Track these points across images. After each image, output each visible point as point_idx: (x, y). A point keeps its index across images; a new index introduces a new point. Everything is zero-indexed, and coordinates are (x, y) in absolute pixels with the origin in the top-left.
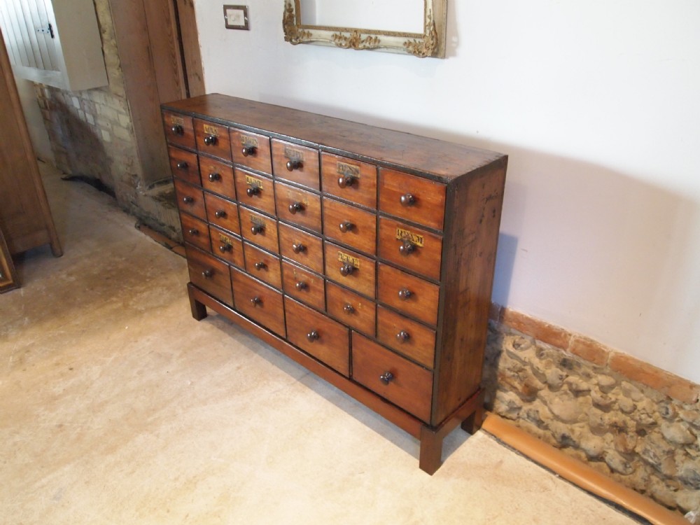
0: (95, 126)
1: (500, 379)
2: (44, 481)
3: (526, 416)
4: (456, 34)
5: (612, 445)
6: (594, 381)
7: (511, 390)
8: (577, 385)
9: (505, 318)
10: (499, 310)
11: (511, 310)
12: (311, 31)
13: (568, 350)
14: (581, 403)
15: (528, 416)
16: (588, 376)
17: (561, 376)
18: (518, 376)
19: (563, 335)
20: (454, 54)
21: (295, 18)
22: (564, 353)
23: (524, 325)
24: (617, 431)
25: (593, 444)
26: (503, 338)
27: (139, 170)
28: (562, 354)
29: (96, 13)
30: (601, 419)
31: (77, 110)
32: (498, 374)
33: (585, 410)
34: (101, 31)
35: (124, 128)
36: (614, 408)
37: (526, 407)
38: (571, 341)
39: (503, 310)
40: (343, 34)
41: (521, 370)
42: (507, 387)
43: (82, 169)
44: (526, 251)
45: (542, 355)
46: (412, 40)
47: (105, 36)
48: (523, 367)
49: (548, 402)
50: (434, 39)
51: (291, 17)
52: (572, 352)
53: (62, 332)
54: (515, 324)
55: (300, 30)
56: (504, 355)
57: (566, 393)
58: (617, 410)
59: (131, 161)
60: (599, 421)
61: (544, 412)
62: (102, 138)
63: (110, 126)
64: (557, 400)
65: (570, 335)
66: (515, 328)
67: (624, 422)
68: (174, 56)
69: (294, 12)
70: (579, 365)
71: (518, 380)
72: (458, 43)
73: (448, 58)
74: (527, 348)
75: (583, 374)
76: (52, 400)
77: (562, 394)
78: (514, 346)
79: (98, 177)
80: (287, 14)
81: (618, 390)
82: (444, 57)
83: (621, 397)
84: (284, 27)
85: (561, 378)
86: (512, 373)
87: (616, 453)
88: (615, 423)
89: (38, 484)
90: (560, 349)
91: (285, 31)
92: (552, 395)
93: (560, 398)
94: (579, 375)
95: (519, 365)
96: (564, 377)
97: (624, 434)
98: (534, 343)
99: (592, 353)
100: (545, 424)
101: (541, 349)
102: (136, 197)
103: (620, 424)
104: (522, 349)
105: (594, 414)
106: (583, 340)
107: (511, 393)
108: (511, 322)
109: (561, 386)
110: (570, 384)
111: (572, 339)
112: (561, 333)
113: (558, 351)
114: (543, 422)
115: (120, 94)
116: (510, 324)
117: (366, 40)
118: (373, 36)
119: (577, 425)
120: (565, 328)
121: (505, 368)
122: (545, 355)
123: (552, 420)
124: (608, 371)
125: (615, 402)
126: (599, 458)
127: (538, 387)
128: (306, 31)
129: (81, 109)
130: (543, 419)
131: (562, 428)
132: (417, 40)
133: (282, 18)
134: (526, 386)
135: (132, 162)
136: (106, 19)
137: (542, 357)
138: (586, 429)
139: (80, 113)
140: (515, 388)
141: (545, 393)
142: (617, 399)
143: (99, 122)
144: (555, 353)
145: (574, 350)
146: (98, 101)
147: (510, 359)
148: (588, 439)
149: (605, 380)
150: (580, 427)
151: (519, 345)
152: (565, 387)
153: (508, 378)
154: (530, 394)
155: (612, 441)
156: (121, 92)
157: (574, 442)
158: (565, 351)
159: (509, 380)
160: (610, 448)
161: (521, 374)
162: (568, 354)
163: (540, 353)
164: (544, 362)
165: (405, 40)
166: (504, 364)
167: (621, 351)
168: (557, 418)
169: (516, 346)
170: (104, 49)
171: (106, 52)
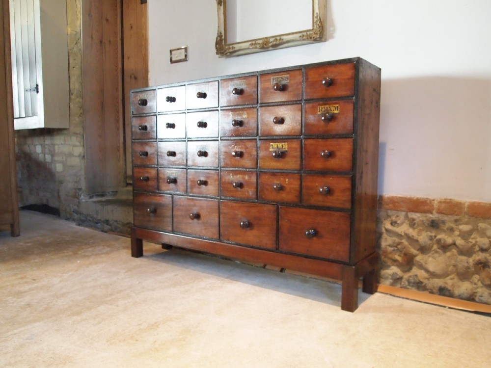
0: (52, 162)
1: (383, 257)
2: (15, 331)
3: (407, 283)
4: (333, 25)
5: (480, 284)
6: (457, 233)
7: (393, 265)
8: (444, 240)
9: (383, 203)
10: (378, 199)
11: (387, 196)
12: (234, 46)
13: (434, 212)
14: (449, 257)
15: (409, 282)
16: (452, 230)
17: (431, 236)
18: (398, 249)
19: (428, 202)
20: (332, 37)
21: (223, 41)
22: (431, 216)
23: (398, 204)
24: (482, 268)
25: (464, 288)
26: (382, 222)
27: (83, 185)
28: (430, 217)
29: (69, 83)
30: (467, 262)
31: (39, 154)
32: (381, 253)
33: (453, 262)
34: (70, 94)
35: (76, 156)
36: (475, 250)
37: (406, 276)
38: (435, 204)
39: (381, 197)
40: (257, 42)
41: (399, 244)
42: (389, 263)
43: (32, 200)
44: (393, 149)
45: (414, 224)
46: (305, 34)
47: (73, 97)
48: (400, 241)
49: (424, 264)
50: (321, 28)
51: (221, 40)
52: (437, 213)
53: (23, 265)
54: (391, 205)
55: (227, 47)
56: (385, 236)
57: (437, 252)
58: (478, 251)
59: (78, 179)
60: (466, 265)
61: (421, 274)
62: (56, 169)
63: (64, 159)
64: (430, 259)
65: (434, 200)
66: (391, 209)
67: (486, 258)
68: (118, 112)
69: (223, 37)
70: (444, 222)
71: (398, 253)
72: (334, 31)
73: (328, 40)
74: (402, 223)
75: (448, 229)
76: (20, 294)
77: (433, 254)
78: (392, 224)
79: (45, 202)
80: (219, 38)
81: (475, 235)
82: (325, 41)
83: (479, 239)
84: (216, 46)
85: (431, 238)
86: (392, 249)
87: (484, 289)
88: (480, 260)
89: (9, 333)
90: (427, 214)
91: (216, 48)
92: (426, 257)
93: (433, 257)
94: (444, 231)
95: (397, 240)
96: (433, 237)
97: (487, 269)
98: (407, 217)
99: (452, 208)
100: (424, 284)
101: (413, 220)
102: (78, 206)
103: (483, 260)
104: (399, 225)
105: (461, 261)
106: (444, 200)
107: (393, 267)
108: (388, 205)
109: (432, 247)
110: (439, 241)
111: (436, 202)
112: (427, 200)
113: (426, 217)
114: (422, 283)
115: (78, 132)
116: (387, 207)
117: (274, 41)
118: (278, 38)
119: (448, 278)
120: (429, 197)
121: (386, 245)
122: (416, 225)
123: (428, 279)
124: (466, 220)
125: (474, 245)
126: (471, 298)
127: (414, 254)
128: (231, 46)
129: (42, 153)
130: (422, 280)
131: (438, 282)
132: (308, 33)
133: (215, 41)
134: (405, 254)
135: (80, 179)
136: (76, 85)
137: (415, 226)
138: (456, 280)
139: (41, 157)
140: (395, 261)
141: (419, 258)
142: (476, 242)
143: (56, 158)
144: (424, 219)
145: (439, 209)
146: (58, 143)
147: (389, 237)
148: (459, 287)
149: (465, 228)
150: (451, 279)
151: (395, 222)
152: (435, 247)
153: (390, 253)
154: (409, 262)
155: (479, 280)
156: (79, 130)
157: (449, 291)
158: (432, 213)
159: (390, 256)
160: (478, 288)
161: (399, 247)
162: (434, 216)
163: (412, 224)
164: (416, 230)
165: (301, 34)
166: (386, 242)
167: (473, 200)
168: (433, 275)
169: (393, 224)
170: (71, 104)
171: (72, 106)
